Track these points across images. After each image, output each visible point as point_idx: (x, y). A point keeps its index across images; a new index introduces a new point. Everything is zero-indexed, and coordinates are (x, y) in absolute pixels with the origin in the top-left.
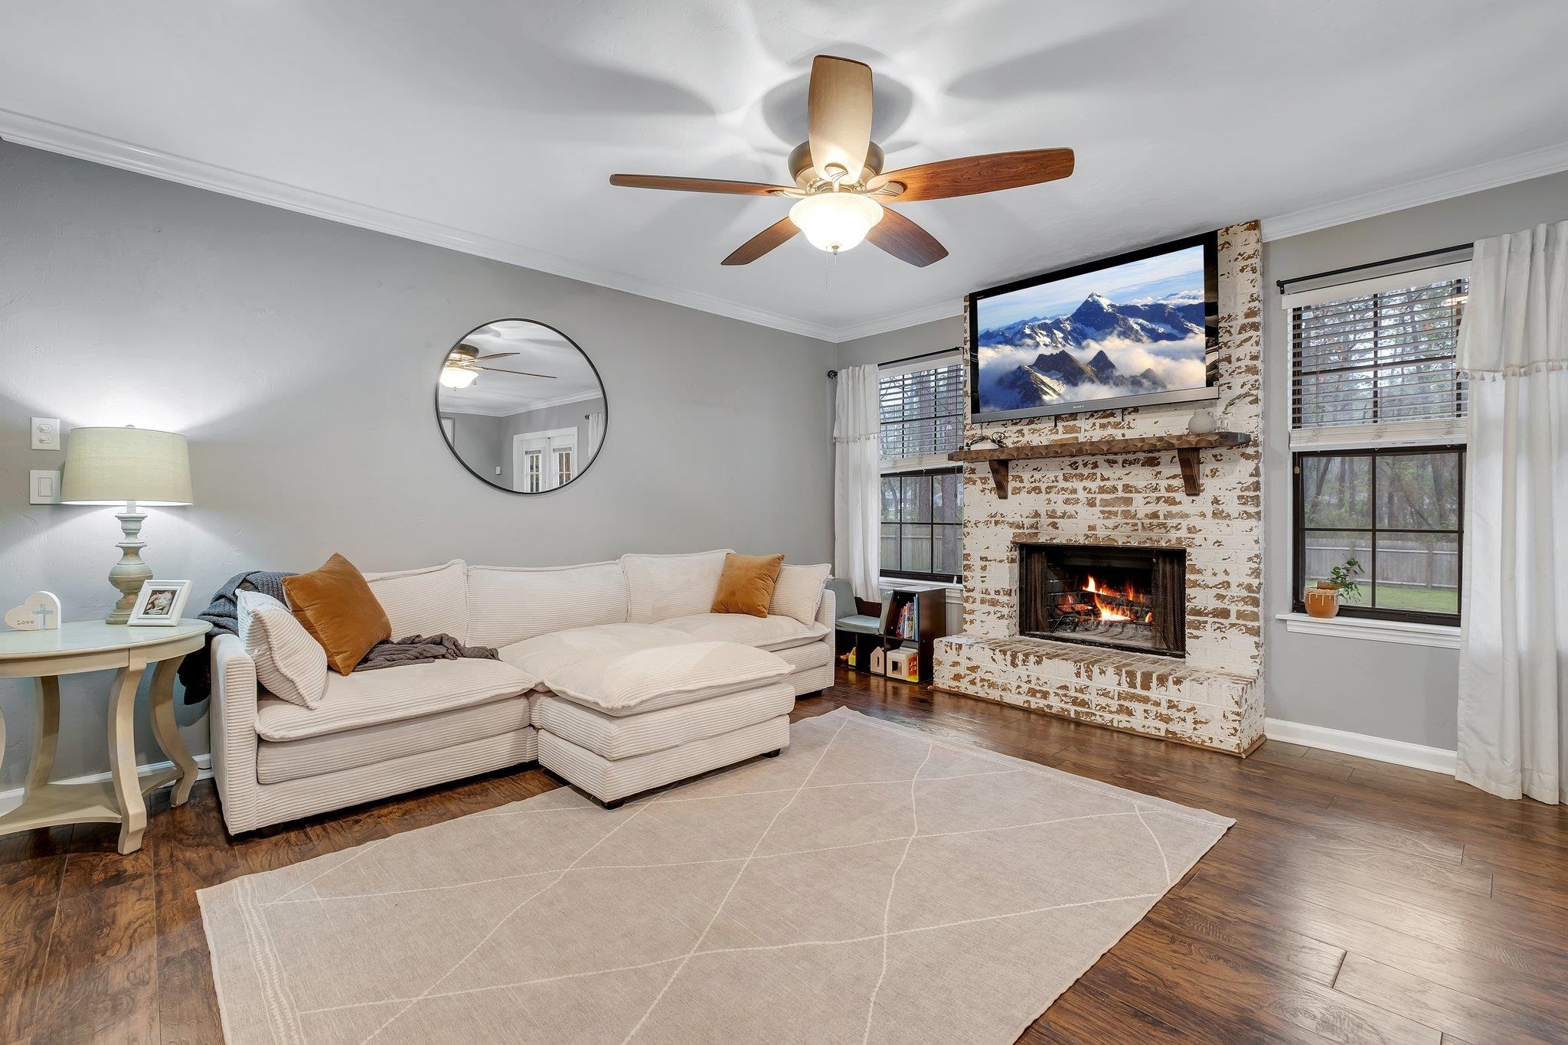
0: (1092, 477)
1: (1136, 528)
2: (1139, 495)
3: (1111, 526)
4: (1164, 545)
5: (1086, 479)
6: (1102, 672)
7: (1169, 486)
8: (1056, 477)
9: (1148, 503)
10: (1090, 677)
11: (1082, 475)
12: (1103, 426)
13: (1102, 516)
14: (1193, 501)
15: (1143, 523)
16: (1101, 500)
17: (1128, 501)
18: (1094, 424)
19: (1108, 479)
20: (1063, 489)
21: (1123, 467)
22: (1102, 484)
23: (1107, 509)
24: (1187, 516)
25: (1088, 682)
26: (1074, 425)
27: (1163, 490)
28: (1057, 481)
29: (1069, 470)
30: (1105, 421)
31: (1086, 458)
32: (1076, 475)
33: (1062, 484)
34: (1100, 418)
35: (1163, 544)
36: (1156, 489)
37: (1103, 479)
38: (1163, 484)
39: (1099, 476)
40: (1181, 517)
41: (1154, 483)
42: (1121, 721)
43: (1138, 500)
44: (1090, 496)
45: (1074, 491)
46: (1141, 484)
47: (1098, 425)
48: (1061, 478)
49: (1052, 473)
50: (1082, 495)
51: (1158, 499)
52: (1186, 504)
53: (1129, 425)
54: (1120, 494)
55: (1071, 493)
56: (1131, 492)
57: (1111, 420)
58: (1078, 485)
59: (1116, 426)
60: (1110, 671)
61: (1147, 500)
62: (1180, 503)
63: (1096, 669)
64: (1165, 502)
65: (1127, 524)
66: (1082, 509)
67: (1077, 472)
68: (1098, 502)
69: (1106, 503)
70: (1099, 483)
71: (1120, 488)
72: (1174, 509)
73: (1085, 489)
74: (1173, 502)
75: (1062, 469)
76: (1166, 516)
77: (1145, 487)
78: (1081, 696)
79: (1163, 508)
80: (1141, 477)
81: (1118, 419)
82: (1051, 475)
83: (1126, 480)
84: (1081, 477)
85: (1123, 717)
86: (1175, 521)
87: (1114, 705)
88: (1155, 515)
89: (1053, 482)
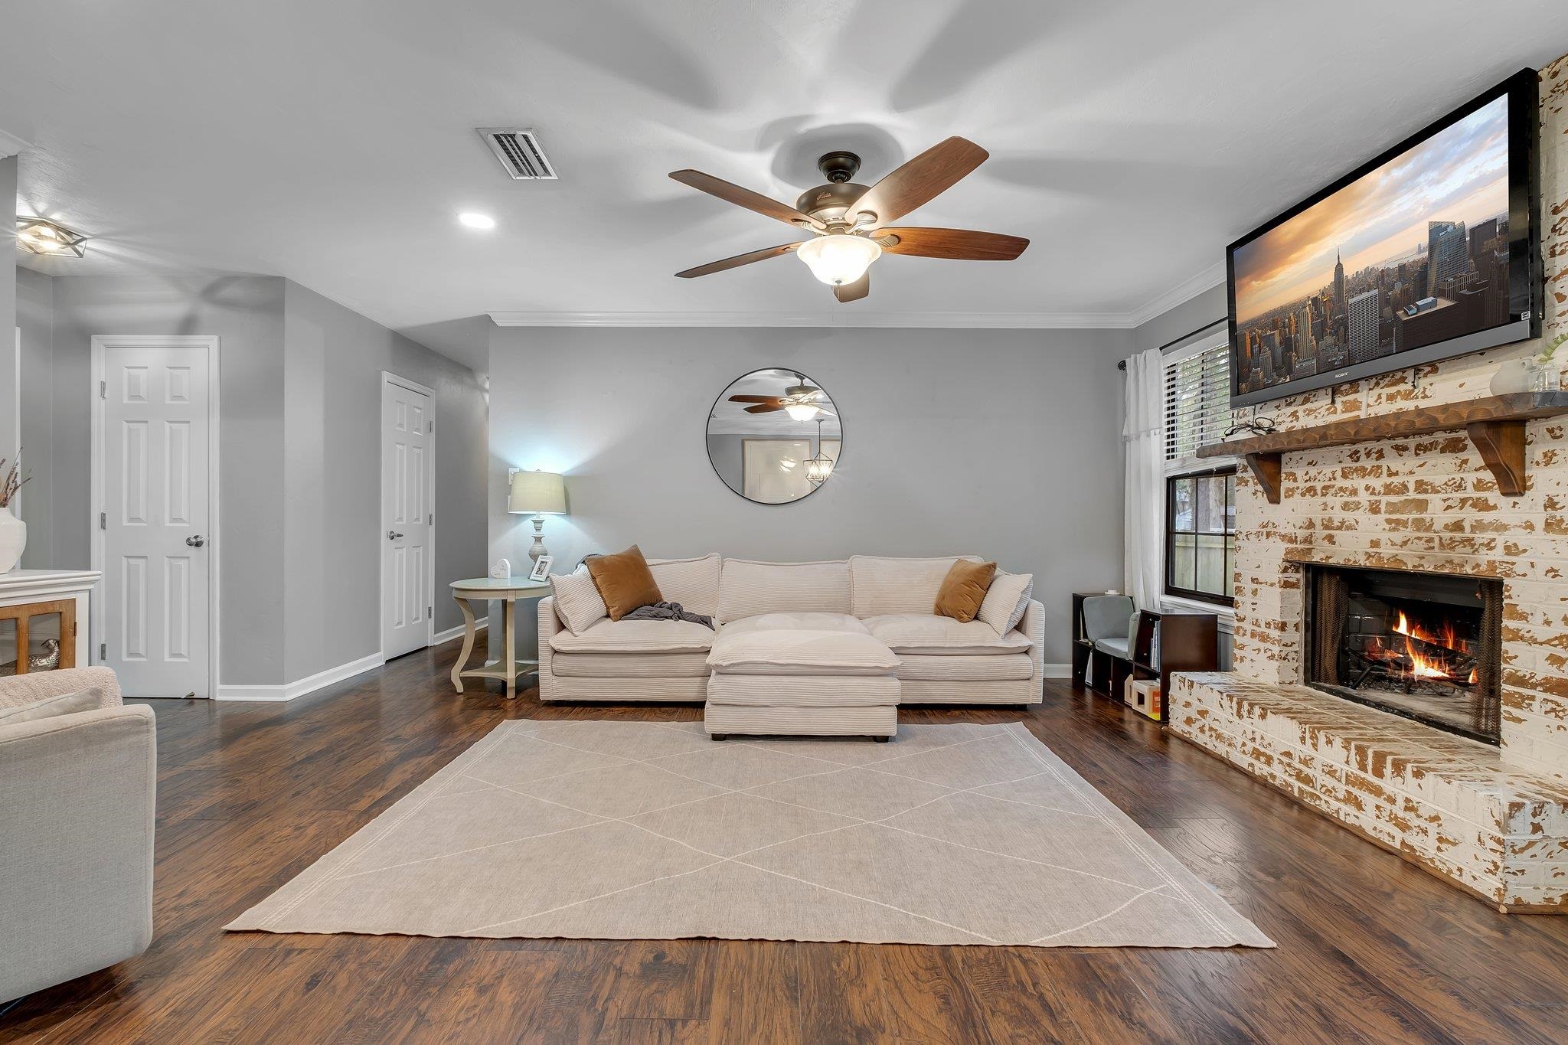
0: (1376, 471)
1: (1431, 545)
2: (1439, 495)
3: (1399, 542)
4: (1470, 571)
5: (1369, 474)
6: (1329, 742)
7: (1479, 481)
8: (1333, 473)
9: (1449, 507)
10: (1315, 745)
11: (1364, 469)
12: (1391, 398)
13: (1387, 527)
14: (1515, 504)
15: (1441, 539)
16: (1388, 504)
17: (1422, 505)
18: (1379, 397)
19: (1397, 474)
20: (1341, 489)
21: (1417, 454)
22: (1389, 480)
23: (1394, 517)
24: (1502, 528)
25: (1313, 753)
26: (1356, 400)
27: (1470, 487)
28: (1335, 479)
29: (1349, 463)
30: (1393, 390)
31: (1370, 445)
32: (1356, 470)
33: (1341, 482)
34: (1387, 386)
35: (1468, 570)
36: (1460, 486)
37: (1391, 474)
38: (1471, 478)
39: (1385, 469)
40: (1496, 529)
41: (1458, 477)
42: (1347, 814)
43: (1435, 501)
44: (1373, 498)
45: (1354, 492)
46: (1439, 480)
47: (1384, 397)
48: (1339, 474)
49: (1328, 467)
50: (1364, 497)
51: (1464, 501)
52: (1505, 509)
53: (1424, 392)
54: (1412, 495)
55: (1351, 494)
56: (1426, 491)
57: (1402, 387)
58: (1359, 483)
59: (1407, 396)
60: (1338, 742)
61: (1449, 503)
62: (1495, 507)
63: (1322, 737)
64: (1474, 506)
65: (1419, 538)
66: (1362, 516)
67: (1358, 464)
68: (1383, 507)
69: (1393, 508)
70: (1385, 479)
71: (1411, 486)
72: (1487, 517)
73: (1367, 488)
74: (1483, 506)
75: (1341, 462)
76: (1473, 529)
77: (1446, 484)
78: (1306, 770)
79: (1470, 515)
80: (1439, 468)
81: (1409, 386)
82: (1328, 471)
83: (1422, 475)
84: (1363, 472)
85: (1350, 809)
86: (1488, 536)
87: (1342, 789)
88: (1458, 526)
89: (1330, 480)
